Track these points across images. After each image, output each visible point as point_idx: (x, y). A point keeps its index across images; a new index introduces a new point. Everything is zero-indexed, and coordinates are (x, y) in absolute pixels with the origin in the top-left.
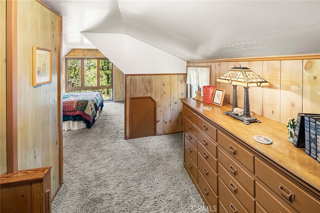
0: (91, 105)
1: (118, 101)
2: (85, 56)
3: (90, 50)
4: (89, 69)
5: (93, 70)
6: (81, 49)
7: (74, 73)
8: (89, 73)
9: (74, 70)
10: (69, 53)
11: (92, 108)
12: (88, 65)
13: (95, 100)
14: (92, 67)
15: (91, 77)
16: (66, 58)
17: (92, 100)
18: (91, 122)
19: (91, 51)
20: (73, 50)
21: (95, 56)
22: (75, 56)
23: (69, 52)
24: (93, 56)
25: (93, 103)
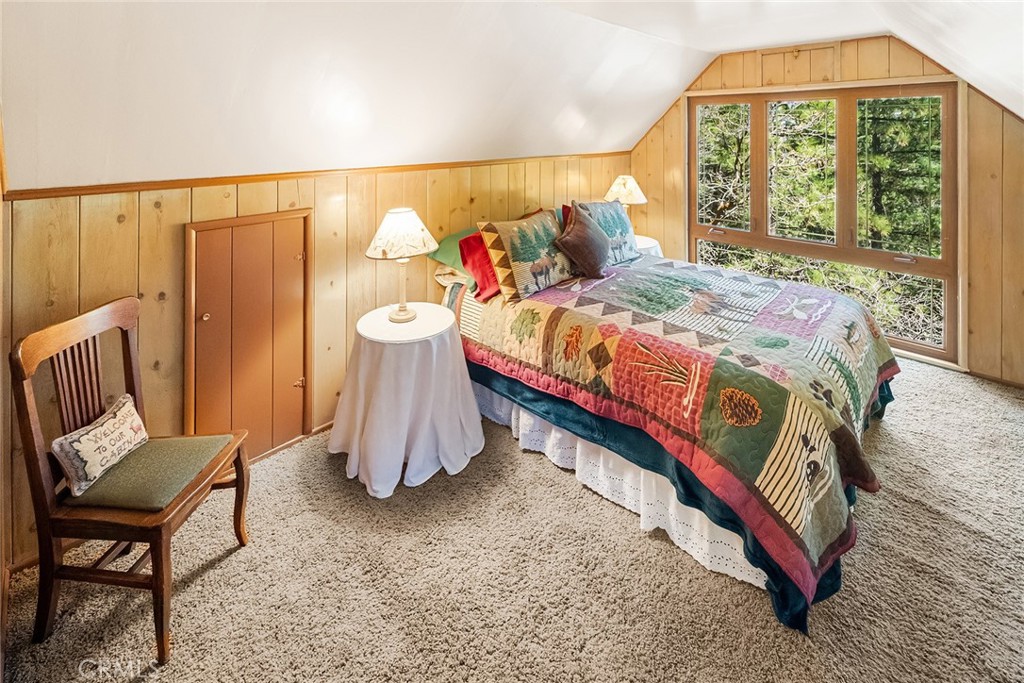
0: (806, 441)
1: (997, 374)
2: (770, 84)
3: (797, 50)
4: (795, 146)
5: (810, 150)
6: (755, 51)
7: (737, 160)
8: (793, 161)
9: (735, 150)
10: (700, 76)
11: (815, 469)
12: (788, 132)
13: (842, 394)
14: (805, 141)
15: (802, 177)
16: (688, 98)
17: (816, 385)
18: (809, 584)
19: (804, 56)
20: (719, 61)
21: (826, 80)
22: (724, 86)
23: (702, 73)
24: (816, 82)
25: (827, 420)
